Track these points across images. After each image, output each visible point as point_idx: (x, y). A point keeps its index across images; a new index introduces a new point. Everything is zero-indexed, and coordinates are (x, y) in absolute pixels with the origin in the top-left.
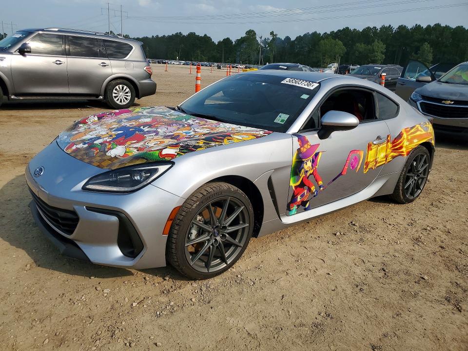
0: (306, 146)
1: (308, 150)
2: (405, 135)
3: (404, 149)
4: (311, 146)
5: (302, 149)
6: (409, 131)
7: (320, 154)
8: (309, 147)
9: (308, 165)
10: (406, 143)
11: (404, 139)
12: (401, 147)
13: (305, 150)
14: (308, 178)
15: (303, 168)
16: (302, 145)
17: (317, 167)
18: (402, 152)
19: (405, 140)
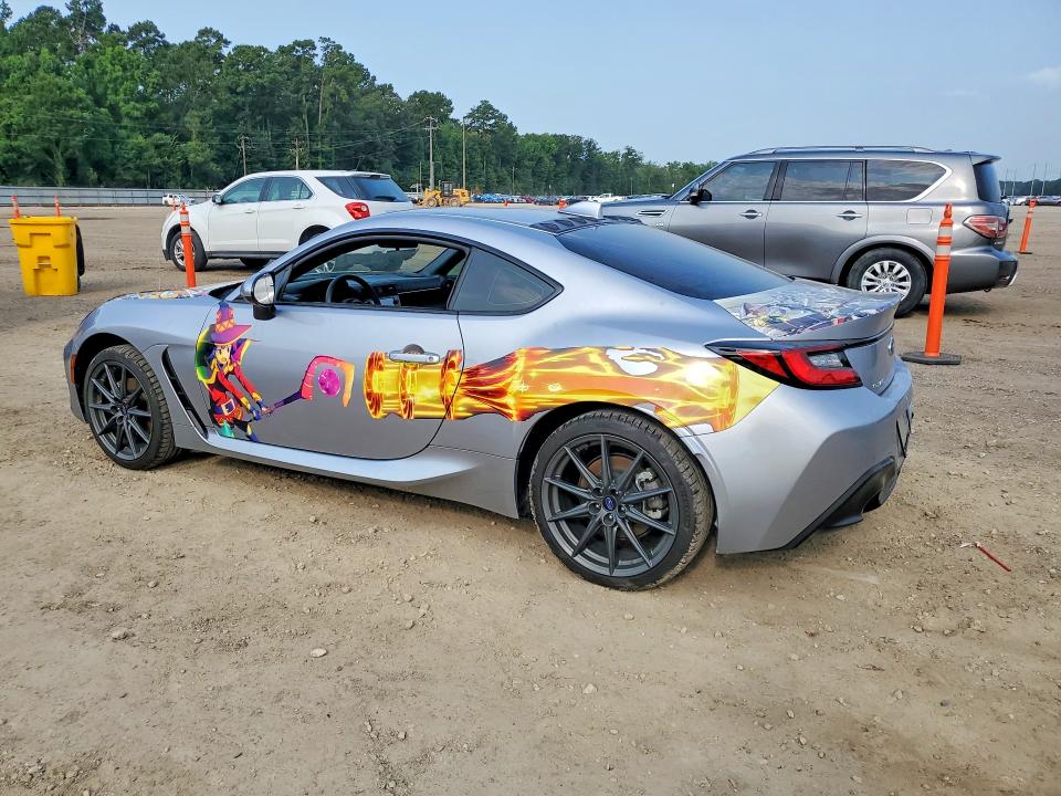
0: (225, 323)
1: (228, 330)
2: (520, 364)
3: (508, 400)
4: (235, 326)
5: (218, 326)
6: (542, 356)
7: (247, 344)
8: (230, 326)
9: (223, 355)
10: (516, 385)
11: (513, 373)
12: (501, 393)
13: (222, 329)
14: (226, 376)
15: (214, 357)
16: (220, 321)
17: (240, 363)
18: (505, 406)
19: (516, 376)
